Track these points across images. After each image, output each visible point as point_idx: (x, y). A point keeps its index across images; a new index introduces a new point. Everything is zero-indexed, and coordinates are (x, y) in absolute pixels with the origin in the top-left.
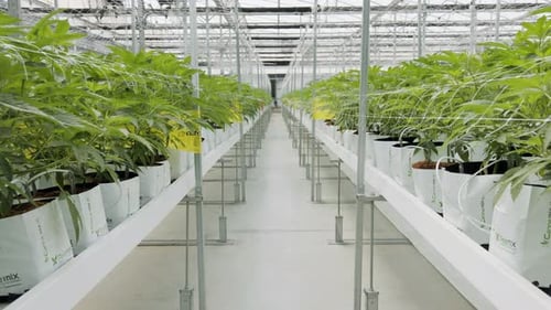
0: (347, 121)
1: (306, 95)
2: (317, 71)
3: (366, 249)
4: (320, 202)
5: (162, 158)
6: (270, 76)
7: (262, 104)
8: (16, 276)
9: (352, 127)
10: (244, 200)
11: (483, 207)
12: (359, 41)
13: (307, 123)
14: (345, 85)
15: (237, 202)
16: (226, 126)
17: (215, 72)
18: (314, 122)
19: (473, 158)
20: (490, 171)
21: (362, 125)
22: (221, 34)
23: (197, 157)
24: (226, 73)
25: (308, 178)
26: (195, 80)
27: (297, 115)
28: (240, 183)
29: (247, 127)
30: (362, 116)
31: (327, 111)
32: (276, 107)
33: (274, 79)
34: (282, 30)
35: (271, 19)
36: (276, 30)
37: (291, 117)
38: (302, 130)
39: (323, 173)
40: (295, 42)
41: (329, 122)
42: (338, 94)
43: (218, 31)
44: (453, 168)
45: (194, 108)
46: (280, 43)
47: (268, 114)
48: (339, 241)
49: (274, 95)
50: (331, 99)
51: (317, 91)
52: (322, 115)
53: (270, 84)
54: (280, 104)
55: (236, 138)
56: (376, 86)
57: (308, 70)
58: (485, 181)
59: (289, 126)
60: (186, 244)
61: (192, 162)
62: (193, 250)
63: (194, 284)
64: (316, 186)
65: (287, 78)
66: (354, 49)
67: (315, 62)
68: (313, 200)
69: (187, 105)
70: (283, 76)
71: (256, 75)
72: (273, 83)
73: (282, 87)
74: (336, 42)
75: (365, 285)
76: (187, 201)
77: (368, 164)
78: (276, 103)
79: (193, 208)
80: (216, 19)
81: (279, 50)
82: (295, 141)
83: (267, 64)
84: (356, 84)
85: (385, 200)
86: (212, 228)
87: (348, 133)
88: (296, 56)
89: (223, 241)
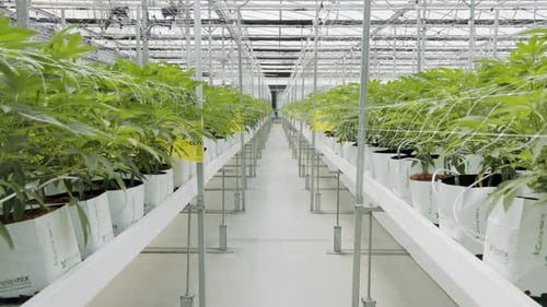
0: (347, 133)
1: (307, 106)
2: (318, 83)
3: (364, 259)
4: (319, 212)
5: (166, 166)
6: (271, 87)
7: (262, 115)
8: (27, 278)
9: (352, 138)
10: (244, 210)
11: (478, 219)
12: (359, 54)
13: (307, 134)
14: (345, 98)
15: (236, 211)
16: (228, 136)
17: (217, 82)
18: (314, 132)
19: (469, 171)
20: (485, 184)
21: (361, 137)
22: (223, 45)
23: (200, 166)
24: (227, 83)
25: (307, 188)
26: (199, 90)
27: (297, 126)
28: (239, 192)
29: (248, 138)
30: (361, 129)
31: (327, 123)
32: (277, 118)
33: (275, 90)
34: (283, 43)
35: (273, 31)
36: (277, 43)
37: (291, 128)
38: (302, 141)
39: (322, 184)
40: (296, 55)
41: (330, 134)
42: (337, 106)
43: (220, 42)
44: (449, 180)
45: (198, 118)
46: (280, 55)
47: (268, 125)
48: (338, 251)
49: (274, 105)
50: (331, 111)
51: (318, 103)
52: (322, 127)
53: (270, 95)
54: (280, 114)
55: (237, 148)
56: (375, 98)
57: (309, 82)
58: (479, 193)
59: (289, 137)
60: (187, 251)
61: (194, 170)
62: (195, 258)
63: (194, 291)
64: (316, 196)
65: (288, 90)
66: (354, 61)
67: (316, 73)
68: (312, 210)
69: (190, 115)
70: (284, 87)
71: (257, 86)
72: (274, 94)
73: (282, 98)
74: (337, 54)
75: (363, 293)
76: (189, 209)
77: (367, 175)
78: (276, 114)
79: (194, 216)
80: (218, 31)
81: (281, 62)
82: (295, 152)
83: (268, 75)
84: (356, 97)
85: (383, 211)
86: (212, 237)
87: (348, 145)
88: (298, 68)
89: (223, 250)
